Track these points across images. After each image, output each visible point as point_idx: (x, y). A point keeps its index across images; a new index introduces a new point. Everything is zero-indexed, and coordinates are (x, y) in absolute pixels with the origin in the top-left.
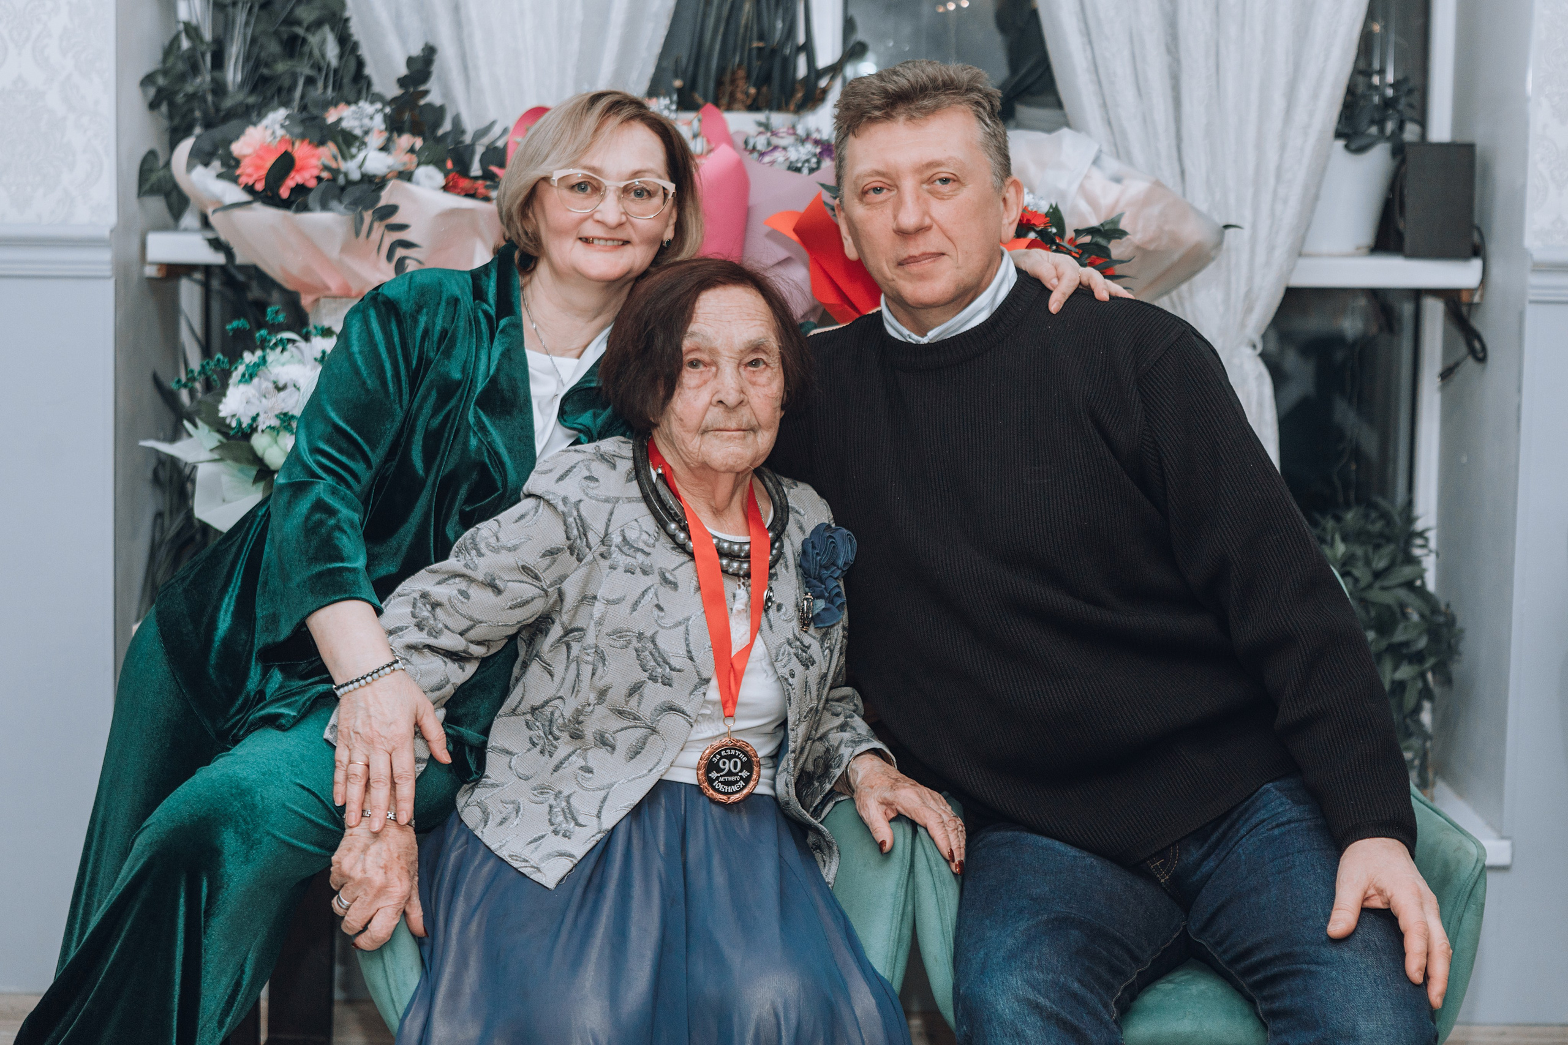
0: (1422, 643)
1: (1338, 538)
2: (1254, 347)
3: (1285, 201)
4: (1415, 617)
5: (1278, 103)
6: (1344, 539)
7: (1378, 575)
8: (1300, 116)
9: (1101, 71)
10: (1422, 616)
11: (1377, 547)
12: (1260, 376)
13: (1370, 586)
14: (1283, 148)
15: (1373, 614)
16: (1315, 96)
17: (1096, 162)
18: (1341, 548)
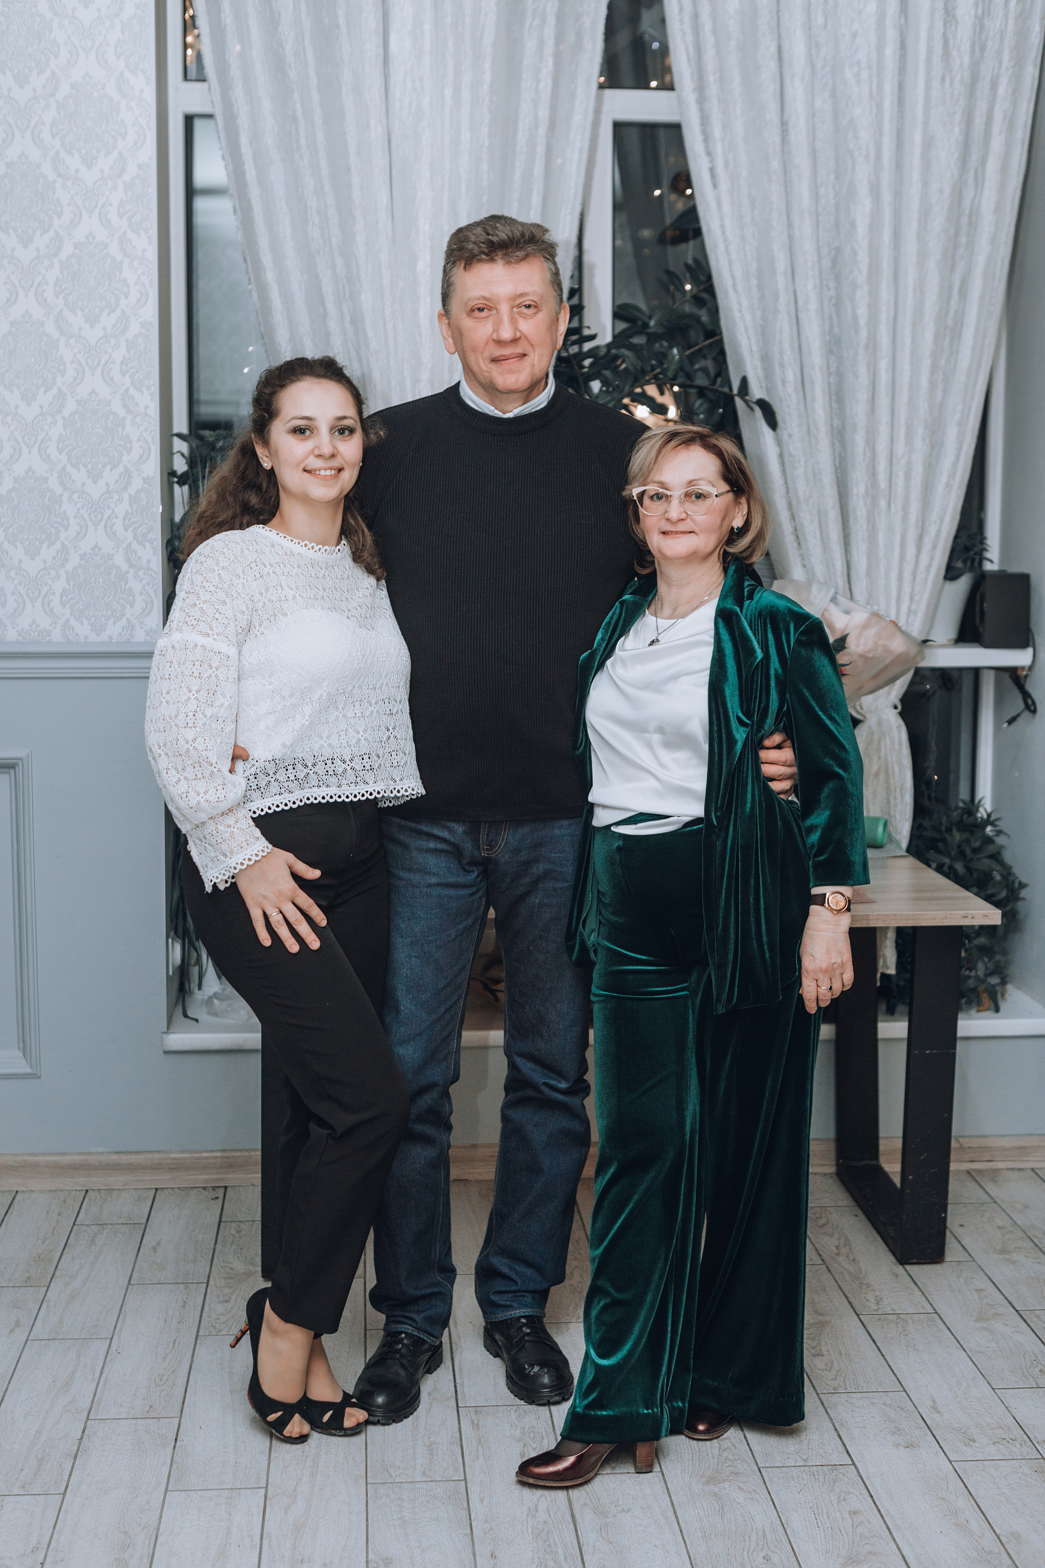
0: (1004, 894)
1: (954, 829)
2: (896, 707)
3: (916, 613)
4: (998, 877)
5: (911, 551)
6: (958, 830)
7: (975, 851)
8: (924, 560)
9: (799, 532)
10: (1002, 876)
11: (972, 833)
12: (899, 727)
13: (972, 860)
14: (914, 579)
15: (975, 876)
16: (934, 547)
17: (834, 600)
18: (957, 836)
